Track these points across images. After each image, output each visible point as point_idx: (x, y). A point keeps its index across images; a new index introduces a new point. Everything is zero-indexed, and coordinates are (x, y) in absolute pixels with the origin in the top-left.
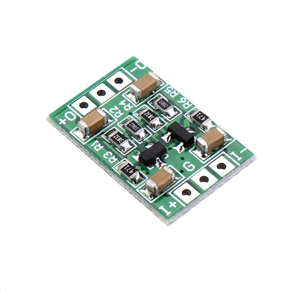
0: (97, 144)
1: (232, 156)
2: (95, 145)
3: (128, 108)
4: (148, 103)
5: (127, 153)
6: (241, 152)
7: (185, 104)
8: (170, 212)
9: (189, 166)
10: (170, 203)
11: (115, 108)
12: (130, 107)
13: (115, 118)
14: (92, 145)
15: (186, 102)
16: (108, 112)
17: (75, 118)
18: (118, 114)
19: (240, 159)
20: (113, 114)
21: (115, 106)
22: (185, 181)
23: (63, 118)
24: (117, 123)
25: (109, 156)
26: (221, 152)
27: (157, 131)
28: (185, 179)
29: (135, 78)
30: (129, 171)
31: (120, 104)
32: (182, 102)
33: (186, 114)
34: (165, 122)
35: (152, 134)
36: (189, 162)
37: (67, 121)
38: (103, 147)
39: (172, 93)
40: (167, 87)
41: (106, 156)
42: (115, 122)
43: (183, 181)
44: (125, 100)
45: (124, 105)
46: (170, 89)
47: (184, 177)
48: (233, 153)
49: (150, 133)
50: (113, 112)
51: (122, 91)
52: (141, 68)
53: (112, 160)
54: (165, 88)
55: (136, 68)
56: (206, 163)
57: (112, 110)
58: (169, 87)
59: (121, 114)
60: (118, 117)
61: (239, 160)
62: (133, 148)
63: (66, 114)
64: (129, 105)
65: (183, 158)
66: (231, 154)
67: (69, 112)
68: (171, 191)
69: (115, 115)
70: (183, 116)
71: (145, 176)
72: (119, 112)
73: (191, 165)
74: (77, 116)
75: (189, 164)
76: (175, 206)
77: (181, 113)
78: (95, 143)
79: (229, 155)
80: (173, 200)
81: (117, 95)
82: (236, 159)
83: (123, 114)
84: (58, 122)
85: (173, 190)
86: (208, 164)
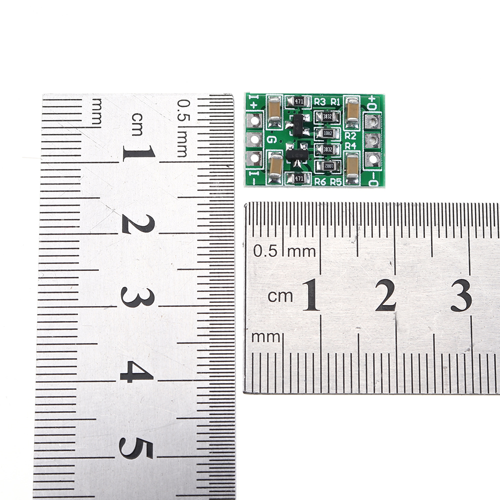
0: (337, 103)
1: (256, 171)
2: (337, 100)
3: (348, 145)
4: (340, 161)
5: (314, 113)
6: (254, 179)
7: (319, 181)
8: (250, 98)
9: (272, 140)
10: (256, 105)
11: (355, 137)
12: (346, 147)
13: (346, 130)
14: (338, 99)
15: (320, 183)
16: (355, 131)
17: (368, 108)
18: (348, 135)
19: (250, 174)
20: (350, 132)
21: (355, 139)
22: (264, 127)
23: (374, 101)
24: (342, 129)
25: (321, 102)
26: (265, 168)
27: (314, 146)
28: (265, 128)
29: (366, 170)
30: (298, 101)
31: (354, 143)
32: (322, 181)
33: (311, 174)
34: (317, 157)
35: (315, 140)
36: (275, 142)
37: (370, 101)
38: (332, 105)
39: (335, 182)
40: (342, 183)
41: (323, 100)
42: (344, 127)
43: (265, 127)
44: (355, 149)
45: (351, 145)
46: (339, 183)
47: (267, 129)
48: (258, 173)
49: (317, 141)
50: (352, 134)
51: (363, 154)
52: (371, 181)
53: (317, 101)
54: (342, 180)
55: (374, 178)
56: (265, 152)
57: (354, 134)
58: (341, 184)
59: (346, 137)
60: (346, 133)
61: (250, 172)
62: (314, 121)
63: (376, 106)
64: (349, 147)
65: (281, 141)
66: (258, 172)
67: (376, 108)
68: (264, 113)
69: (349, 133)
70: (312, 171)
71: (288, 109)
72: (348, 137)
73: (271, 142)
74: (368, 110)
75: (273, 141)
76: (251, 105)
77: (315, 172)
78: (338, 103)
79: (258, 170)
80: (256, 108)
81: (363, 148)
82: (252, 171)
83: (346, 138)
84: (374, 95)
85: (264, 115)
86: (264, 152)
